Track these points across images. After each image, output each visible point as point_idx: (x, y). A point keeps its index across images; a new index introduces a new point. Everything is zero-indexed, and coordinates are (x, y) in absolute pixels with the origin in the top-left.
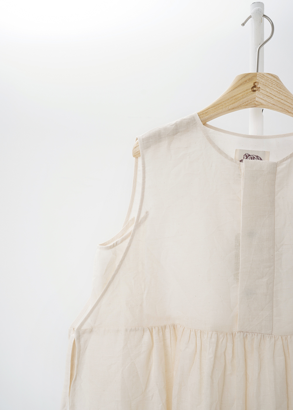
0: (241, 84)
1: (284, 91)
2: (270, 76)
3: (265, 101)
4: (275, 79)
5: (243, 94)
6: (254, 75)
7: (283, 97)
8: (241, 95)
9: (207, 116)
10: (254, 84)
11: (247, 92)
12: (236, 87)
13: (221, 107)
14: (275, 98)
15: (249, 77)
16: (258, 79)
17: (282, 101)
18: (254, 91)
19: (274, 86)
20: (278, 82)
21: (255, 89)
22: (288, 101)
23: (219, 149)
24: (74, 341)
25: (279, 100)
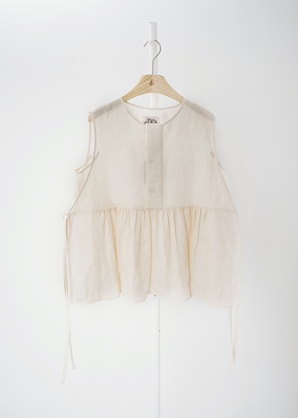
0: (144, 81)
1: (166, 85)
2: (159, 77)
3: (157, 90)
4: (162, 78)
5: (145, 86)
6: (151, 76)
7: (166, 89)
8: (144, 87)
9: (127, 99)
10: (151, 81)
11: (147, 85)
12: (141, 83)
13: (134, 94)
14: (162, 89)
15: (148, 77)
16: (153, 78)
17: (166, 91)
18: (151, 85)
19: (161, 82)
20: (163, 80)
21: (151, 84)
22: (169, 91)
23: (134, 117)
24: (67, 219)
25: (164, 90)
